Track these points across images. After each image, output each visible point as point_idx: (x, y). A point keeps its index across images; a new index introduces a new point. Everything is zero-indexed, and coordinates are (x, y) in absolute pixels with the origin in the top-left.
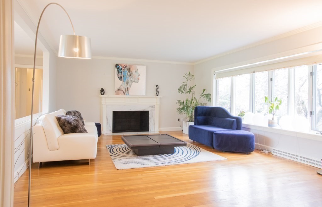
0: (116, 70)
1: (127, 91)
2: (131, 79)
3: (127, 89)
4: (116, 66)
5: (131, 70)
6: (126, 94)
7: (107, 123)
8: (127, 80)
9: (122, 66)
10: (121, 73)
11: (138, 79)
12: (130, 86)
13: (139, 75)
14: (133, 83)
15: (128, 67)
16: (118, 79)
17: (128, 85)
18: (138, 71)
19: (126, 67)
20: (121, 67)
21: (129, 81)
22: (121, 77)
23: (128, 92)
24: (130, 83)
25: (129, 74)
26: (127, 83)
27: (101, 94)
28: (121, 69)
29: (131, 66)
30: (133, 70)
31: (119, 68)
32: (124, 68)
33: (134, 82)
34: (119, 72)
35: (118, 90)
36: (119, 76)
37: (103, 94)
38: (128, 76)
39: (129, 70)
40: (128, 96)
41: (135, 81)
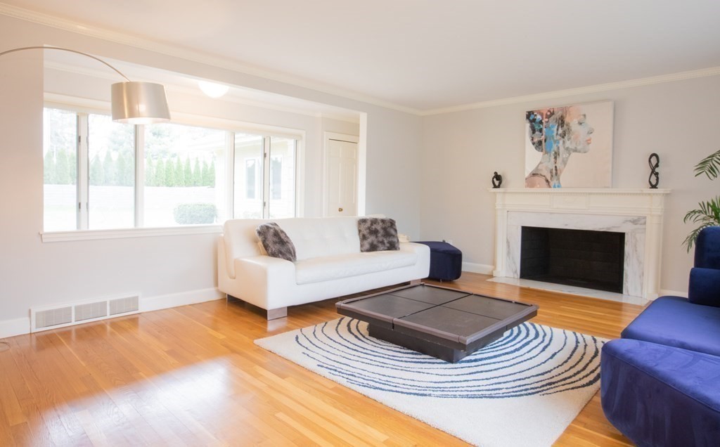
0: (528, 125)
1: (555, 178)
2: (568, 144)
3: (556, 172)
4: (528, 117)
5: (567, 120)
6: (552, 184)
7: (509, 253)
8: (555, 147)
9: (542, 115)
10: (541, 131)
11: (588, 142)
12: (565, 163)
13: (590, 133)
14: (573, 154)
15: (558, 115)
16: (533, 147)
17: (559, 160)
18: (588, 120)
19: (552, 114)
20: (539, 117)
21: (562, 149)
22: (540, 143)
23: (558, 179)
24: (563, 155)
25: (560, 131)
26: (556, 155)
27: (495, 187)
28: (541, 122)
29: (565, 110)
30: (572, 121)
31: (534, 120)
32: (548, 117)
33: (575, 151)
34: (534, 131)
35: (534, 174)
36: (536, 140)
37: (499, 187)
38: (559, 137)
39: (561, 122)
40: (557, 190)
41: (579, 148)
